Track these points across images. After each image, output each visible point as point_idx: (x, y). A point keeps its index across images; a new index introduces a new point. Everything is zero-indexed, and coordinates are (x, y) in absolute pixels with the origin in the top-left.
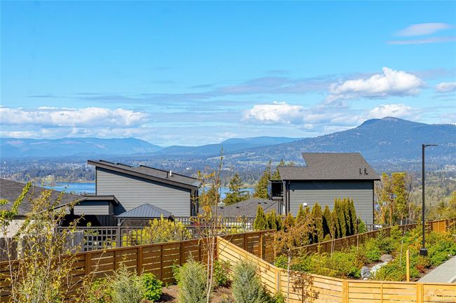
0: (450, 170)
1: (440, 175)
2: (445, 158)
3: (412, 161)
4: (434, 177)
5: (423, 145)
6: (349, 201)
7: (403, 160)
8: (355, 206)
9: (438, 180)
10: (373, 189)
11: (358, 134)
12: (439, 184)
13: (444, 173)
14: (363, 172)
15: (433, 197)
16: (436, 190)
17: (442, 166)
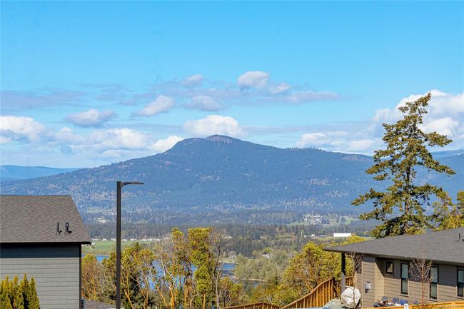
0: (313, 222)
1: (296, 230)
2: (306, 203)
3: (253, 209)
4: (288, 235)
5: (119, 183)
6: (26, 281)
7: (239, 207)
8: (37, 289)
9: (294, 238)
10: (80, 256)
11: (167, 162)
12: (294, 245)
13: (303, 228)
14: (62, 228)
15: (285, 267)
16: (289, 256)
17: (300, 216)
